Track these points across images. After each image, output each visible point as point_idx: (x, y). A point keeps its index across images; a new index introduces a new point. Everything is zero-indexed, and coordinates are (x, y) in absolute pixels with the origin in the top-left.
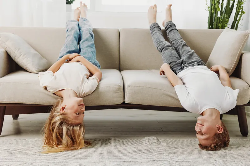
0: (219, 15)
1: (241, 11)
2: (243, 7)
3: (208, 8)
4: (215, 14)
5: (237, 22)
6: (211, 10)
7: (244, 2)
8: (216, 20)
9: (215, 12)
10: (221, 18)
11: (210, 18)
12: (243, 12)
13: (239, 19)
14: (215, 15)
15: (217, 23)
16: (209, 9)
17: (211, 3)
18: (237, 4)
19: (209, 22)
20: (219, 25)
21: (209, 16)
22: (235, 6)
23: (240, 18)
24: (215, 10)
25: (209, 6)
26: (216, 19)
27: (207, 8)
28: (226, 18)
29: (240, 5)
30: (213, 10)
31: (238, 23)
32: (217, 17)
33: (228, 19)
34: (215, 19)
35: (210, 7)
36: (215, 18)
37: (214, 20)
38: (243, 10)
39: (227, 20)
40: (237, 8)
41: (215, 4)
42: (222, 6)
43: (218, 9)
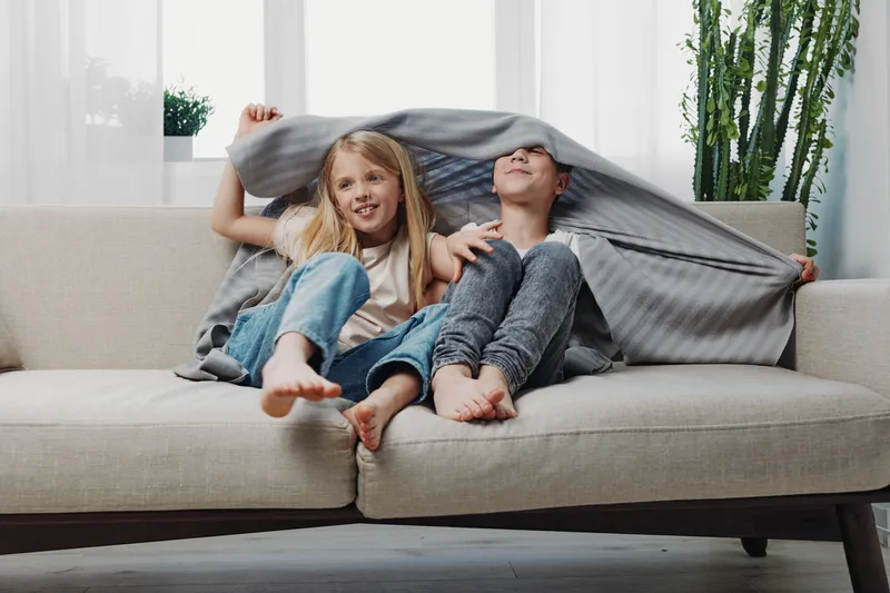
0: (734, 156)
1: (815, 137)
2: (824, 121)
3: (692, 130)
4: (720, 150)
5: (802, 180)
6: (705, 134)
7: (826, 105)
8: (725, 174)
9: (721, 144)
10: (744, 165)
11: (703, 167)
12: (823, 143)
13: (814, 169)
14: (720, 155)
15: (728, 182)
16: (697, 133)
17: (703, 112)
18: (800, 110)
19: (699, 182)
20: (738, 191)
21: (696, 160)
22: (793, 121)
23: (816, 163)
24: (719, 135)
25: (696, 124)
26: (725, 170)
27: (687, 132)
28: (764, 162)
29: (812, 115)
30: (710, 136)
31: (809, 183)
32: (729, 163)
33: (772, 164)
34: (719, 169)
35: (698, 127)
36: (719, 165)
37: (715, 175)
38: (827, 136)
39: (766, 169)
40: (800, 126)
41: (718, 113)
42: (744, 120)
43: (730, 131)
